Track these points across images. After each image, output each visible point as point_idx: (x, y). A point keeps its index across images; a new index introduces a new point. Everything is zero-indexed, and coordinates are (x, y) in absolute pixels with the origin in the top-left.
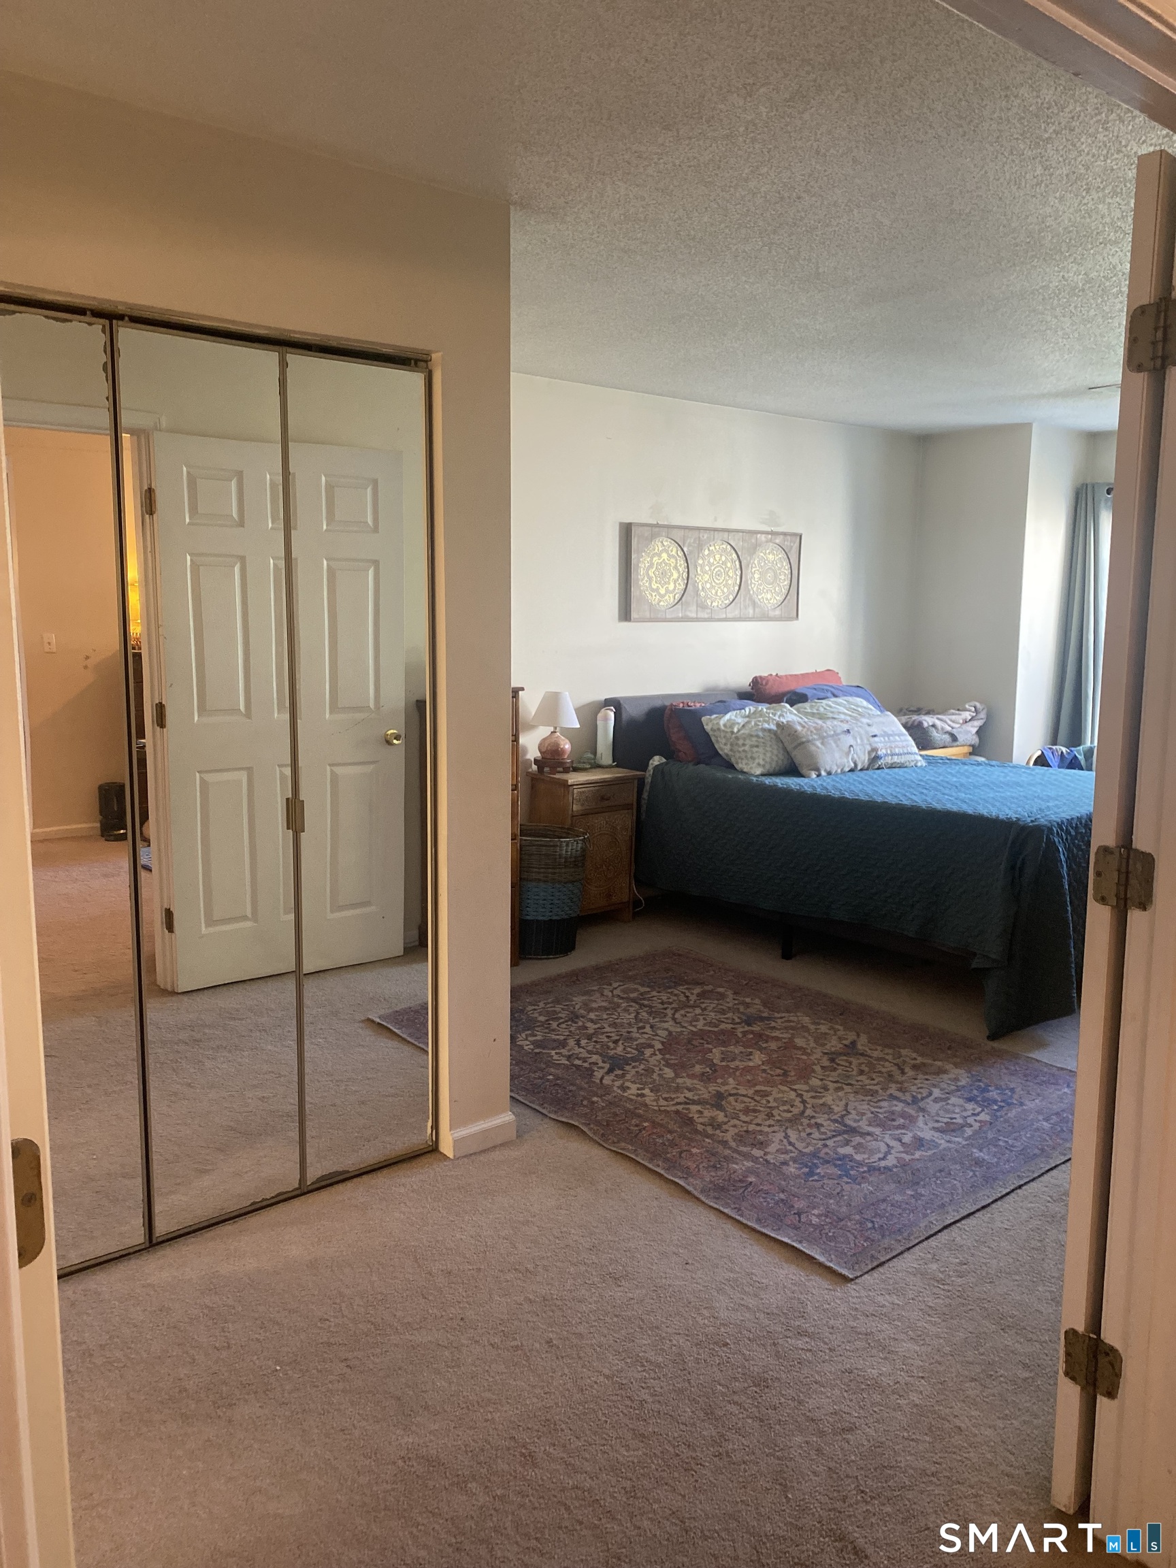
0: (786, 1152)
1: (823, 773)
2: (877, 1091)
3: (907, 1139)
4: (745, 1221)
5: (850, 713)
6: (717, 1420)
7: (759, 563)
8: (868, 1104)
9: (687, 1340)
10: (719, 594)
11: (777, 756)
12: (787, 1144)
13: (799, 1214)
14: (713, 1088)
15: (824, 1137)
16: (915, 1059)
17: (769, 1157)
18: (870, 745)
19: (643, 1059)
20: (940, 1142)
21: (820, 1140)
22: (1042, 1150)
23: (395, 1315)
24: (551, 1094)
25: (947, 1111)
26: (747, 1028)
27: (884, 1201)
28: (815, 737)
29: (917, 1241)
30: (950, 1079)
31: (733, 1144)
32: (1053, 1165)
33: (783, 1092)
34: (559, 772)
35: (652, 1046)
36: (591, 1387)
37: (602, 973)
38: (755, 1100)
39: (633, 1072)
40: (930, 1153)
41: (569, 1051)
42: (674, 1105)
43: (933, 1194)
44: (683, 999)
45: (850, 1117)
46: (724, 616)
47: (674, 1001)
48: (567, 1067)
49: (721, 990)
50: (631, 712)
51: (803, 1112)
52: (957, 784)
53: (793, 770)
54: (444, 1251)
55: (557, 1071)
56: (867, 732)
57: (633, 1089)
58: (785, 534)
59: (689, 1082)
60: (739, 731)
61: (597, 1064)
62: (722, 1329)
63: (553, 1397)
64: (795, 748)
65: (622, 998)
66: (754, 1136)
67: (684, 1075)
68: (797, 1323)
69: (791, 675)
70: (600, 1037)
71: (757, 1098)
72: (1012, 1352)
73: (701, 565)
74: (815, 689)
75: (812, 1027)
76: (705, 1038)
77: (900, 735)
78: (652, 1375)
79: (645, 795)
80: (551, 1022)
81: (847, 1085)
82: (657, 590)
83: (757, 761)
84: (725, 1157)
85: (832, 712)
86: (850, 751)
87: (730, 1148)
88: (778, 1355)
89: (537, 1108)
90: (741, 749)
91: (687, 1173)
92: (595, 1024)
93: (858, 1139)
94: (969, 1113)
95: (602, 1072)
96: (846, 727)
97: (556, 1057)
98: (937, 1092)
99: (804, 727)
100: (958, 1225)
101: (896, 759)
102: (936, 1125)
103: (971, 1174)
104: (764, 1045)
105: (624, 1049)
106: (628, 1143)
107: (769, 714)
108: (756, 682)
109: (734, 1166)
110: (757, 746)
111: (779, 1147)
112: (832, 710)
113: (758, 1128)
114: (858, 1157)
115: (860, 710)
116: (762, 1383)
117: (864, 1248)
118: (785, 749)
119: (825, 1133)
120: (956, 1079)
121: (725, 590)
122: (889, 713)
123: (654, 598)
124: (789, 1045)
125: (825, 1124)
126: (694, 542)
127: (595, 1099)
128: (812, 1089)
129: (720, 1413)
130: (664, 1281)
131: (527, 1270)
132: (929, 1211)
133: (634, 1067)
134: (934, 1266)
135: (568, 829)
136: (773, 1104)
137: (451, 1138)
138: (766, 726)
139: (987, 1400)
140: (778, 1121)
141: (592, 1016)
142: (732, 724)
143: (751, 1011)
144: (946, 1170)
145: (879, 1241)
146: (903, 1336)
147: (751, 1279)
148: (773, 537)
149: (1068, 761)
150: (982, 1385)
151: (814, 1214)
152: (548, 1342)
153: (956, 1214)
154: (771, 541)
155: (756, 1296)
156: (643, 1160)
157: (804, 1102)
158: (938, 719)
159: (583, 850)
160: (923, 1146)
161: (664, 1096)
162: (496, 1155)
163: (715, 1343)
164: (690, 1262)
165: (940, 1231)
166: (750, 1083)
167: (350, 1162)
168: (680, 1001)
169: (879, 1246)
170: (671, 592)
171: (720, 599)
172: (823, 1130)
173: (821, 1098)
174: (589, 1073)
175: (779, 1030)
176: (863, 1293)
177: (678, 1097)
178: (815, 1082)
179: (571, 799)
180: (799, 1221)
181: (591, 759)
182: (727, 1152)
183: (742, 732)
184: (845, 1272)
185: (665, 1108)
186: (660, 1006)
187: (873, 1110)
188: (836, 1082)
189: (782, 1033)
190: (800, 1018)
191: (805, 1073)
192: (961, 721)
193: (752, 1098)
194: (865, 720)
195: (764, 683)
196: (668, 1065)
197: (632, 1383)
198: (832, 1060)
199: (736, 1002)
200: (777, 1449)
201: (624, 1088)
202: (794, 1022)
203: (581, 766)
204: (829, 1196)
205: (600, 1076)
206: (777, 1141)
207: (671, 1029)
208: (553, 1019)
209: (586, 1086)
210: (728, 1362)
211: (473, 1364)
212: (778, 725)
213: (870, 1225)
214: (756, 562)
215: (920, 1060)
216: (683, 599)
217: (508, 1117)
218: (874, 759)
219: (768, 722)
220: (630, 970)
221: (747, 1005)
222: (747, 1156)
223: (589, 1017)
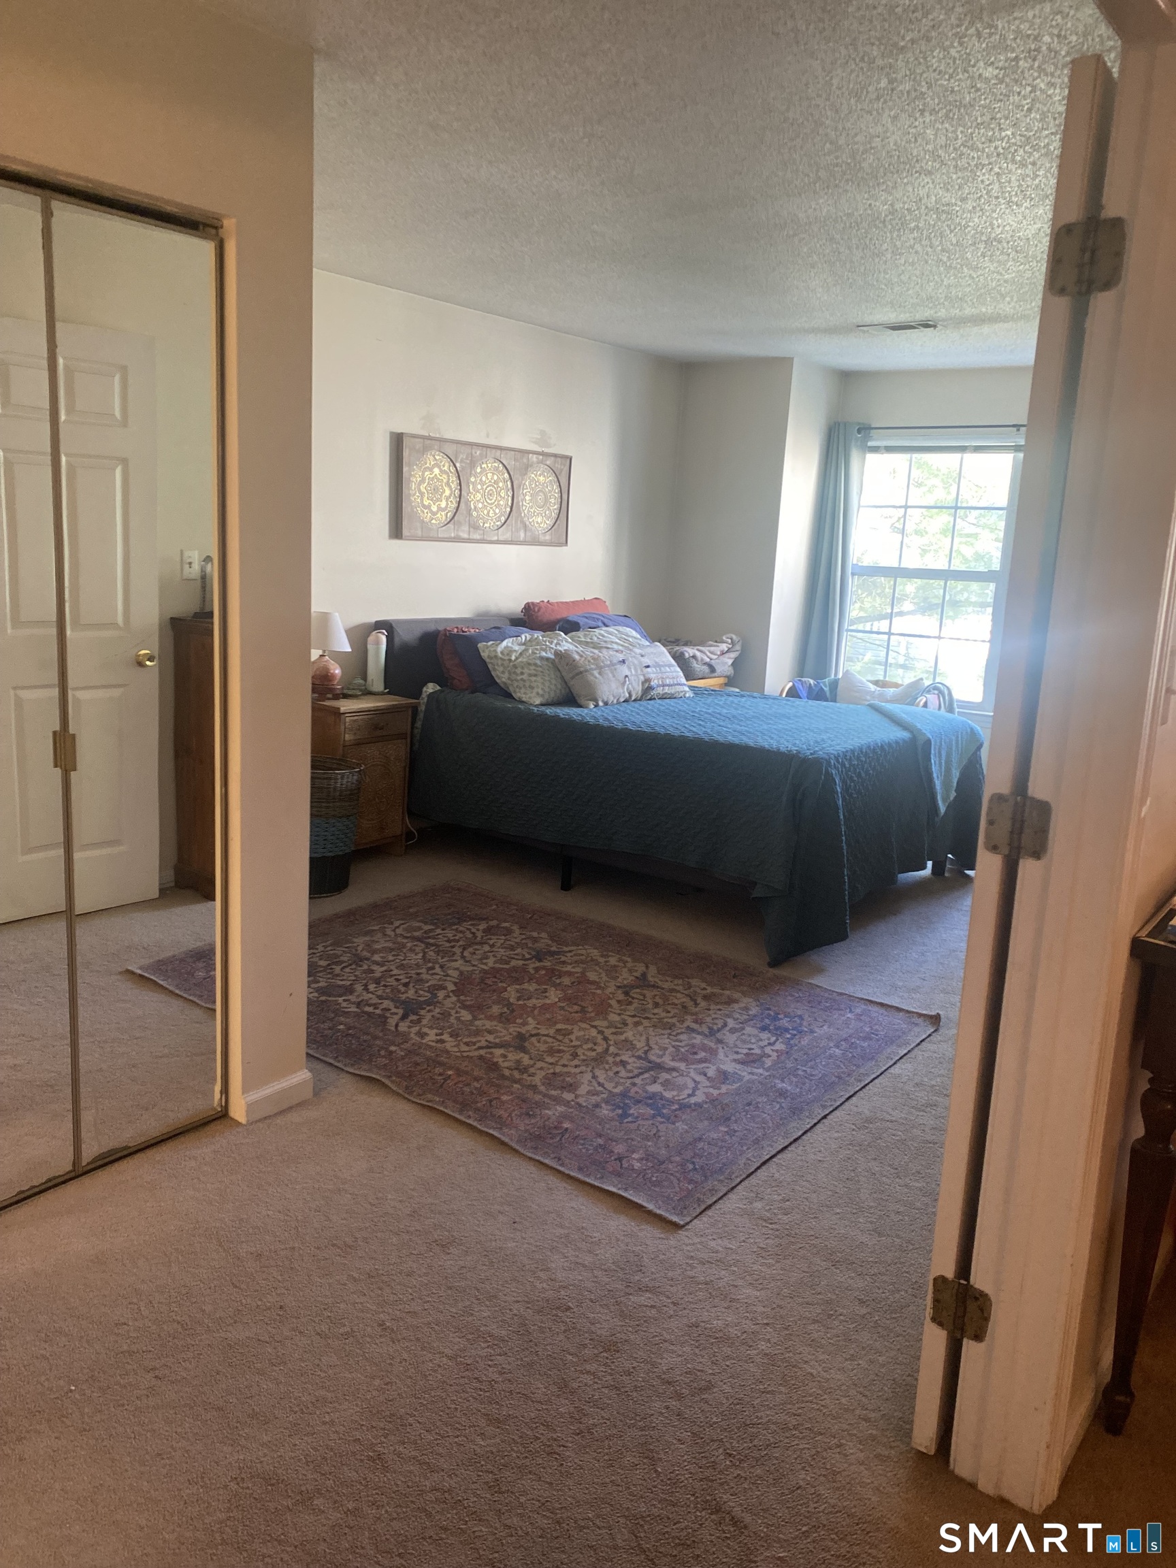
0: (597, 1093)
1: (601, 704)
2: (674, 1025)
3: (711, 1072)
4: (567, 1172)
5: (622, 643)
6: (572, 1393)
7: (530, 485)
8: (668, 1038)
9: (528, 1308)
10: (491, 515)
11: (555, 685)
12: (596, 1085)
13: (620, 1159)
14: (513, 1029)
15: (631, 1075)
16: (705, 989)
17: (581, 1100)
18: (644, 675)
19: (437, 1002)
20: (743, 1074)
21: (628, 1078)
22: (839, 1078)
23: (204, 1311)
24: (345, 1045)
25: (744, 1042)
26: (538, 964)
27: (700, 1139)
28: (593, 666)
29: (739, 1180)
30: (740, 1008)
31: (542, 1088)
32: (852, 1093)
33: (584, 1029)
34: (329, 699)
35: (445, 988)
36: (435, 1371)
37: (382, 911)
38: (557, 1039)
39: (429, 1016)
40: (736, 1086)
41: (358, 996)
42: (476, 1050)
43: (746, 1129)
44: (470, 936)
45: (653, 1052)
46: (496, 538)
47: (461, 938)
48: (357, 1015)
49: (506, 925)
50: (406, 636)
51: (607, 1049)
52: (729, 716)
53: (570, 700)
54: (251, 1230)
55: (348, 1020)
56: (640, 663)
57: (432, 1035)
58: (555, 456)
59: (488, 1024)
60: (517, 658)
61: (390, 1010)
62: (563, 1293)
63: (394, 1388)
64: (573, 678)
65: (407, 938)
66: (562, 1078)
67: (482, 1016)
68: (637, 1278)
69: (562, 603)
70: (388, 980)
71: (560, 1038)
72: (846, 1289)
73: (473, 483)
74: (587, 618)
75: (602, 960)
76: (498, 975)
77: (670, 666)
78: (498, 1351)
79: (419, 724)
80: (333, 967)
81: (645, 1018)
82: (428, 507)
83: (535, 690)
84: (536, 1103)
85: (605, 642)
86: (625, 681)
87: (540, 1093)
88: (623, 1315)
89: (331, 1061)
90: (519, 678)
91: (501, 1123)
92: (382, 966)
93: (664, 1076)
94: (766, 1043)
95: (397, 1018)
96: (621, 657)
97: (344, 1005)
98: (731, 1023)
99: (581, 656)
100: (774, 1160)
101: (667, 690)
102: (736, 1057)
103: (778, 1106)
104: (558, 981)
105: (416, 992)
106: (434, 1095)
107: (545, 642)
108: (528, 608)
109: (547, 1111)
110: (535, 675)
111: (589, 1088)
112: (605, 639)
113: (565, 1070)
114: (668, 1095)
115: (631, 640)
116: (611, 1347)
117: (689, 1191)
118: (562, 678)
119: (630, 1071)
120: (746, 1009)
121: (497, 511)
122: (658, 644)
123: (426, 516)
124: (582, 980)
125: (630, 1060)
126: (467, 458)
127: (393, 1048)
128: (611, 1025)
129: (575, 1385)
130: (494, 1243)
131: (346, 1245)
132: (745, 1148)
133: (429, 1011)
134: (758, 1205)
135: (340, 760)
136: (575, 1043)
137: (243, 1102)
138: (544, 654)
139: (832, 1341)
140: (584, 1060)
141: (377, 958)
142: (509, 651)
143: (539, 945)
144: (754, 1102)
145: (702, 1183)
146: (740, 1282)
147: (583, 1233)
148: (545, 458)
149: (815, 693)
150: (824, 1326)
151: (634, 1159)
152: (380, 1325)
153: (771, 1149)
154: (541, 462)
155: (590, 1252)
156: (453, 1112)
157: (606, 1039)
158: (698, 650)
159: (359, 782)
160: (727, 1079)
161: (465, 1040)
162: (295, 1117)
163: (557, 1308)
164: (517, 1220)
165: (758, 1168)
166: (551, 1022)
167: (128, 1135)
168: (466, 938)
169: (703, 1188)
170: (443, 510)
171: (492, 520)
172: (629, 1067)
173: (621, 1034)
174: (383, 1020)
175: (571, 964)
176: (697, 1240)
177: (480, 1041)
178: (613, 1017)
179: (343, 727)
180: (621, 1167)
181: (360, 685)
182: (538, 1097)
183: (520, 660)
184: (675, 1219)
185: (468, 1054)
186: (448, 945)
187: (673, 1043)
188: (633, 1016)
189: (573, 967)
190: (588, 951)
191: (602, 1009)
192: (719, 653)
193: (554, 1038)
194: (638, 651)
195: (536, 609)
196: (465, 1007)
197: (478, 1362)
198: (626, 994)
199: (524, 937)
200: (638, 1418)
201: (422, 1035)
202: (582, 955)
203: (350, 692)
204: (647, 1138)
205: (394, 1024)
206: (586, 1082)
207: (463, 968)
208: (337, 963)
209: (381, 1034)
210: (574, 1328)
211: (301, 1360)
212: (557, 653)
213: (691, 1167)
214: (527, 483)
215: (709, 990)
216: (456, 518)
217: (303, 1075)
218: (648, 689)
219: (545, 650)
220: (410, 907)
221: (535, 940)
222: (558, 1100)
223: (373, 959)
